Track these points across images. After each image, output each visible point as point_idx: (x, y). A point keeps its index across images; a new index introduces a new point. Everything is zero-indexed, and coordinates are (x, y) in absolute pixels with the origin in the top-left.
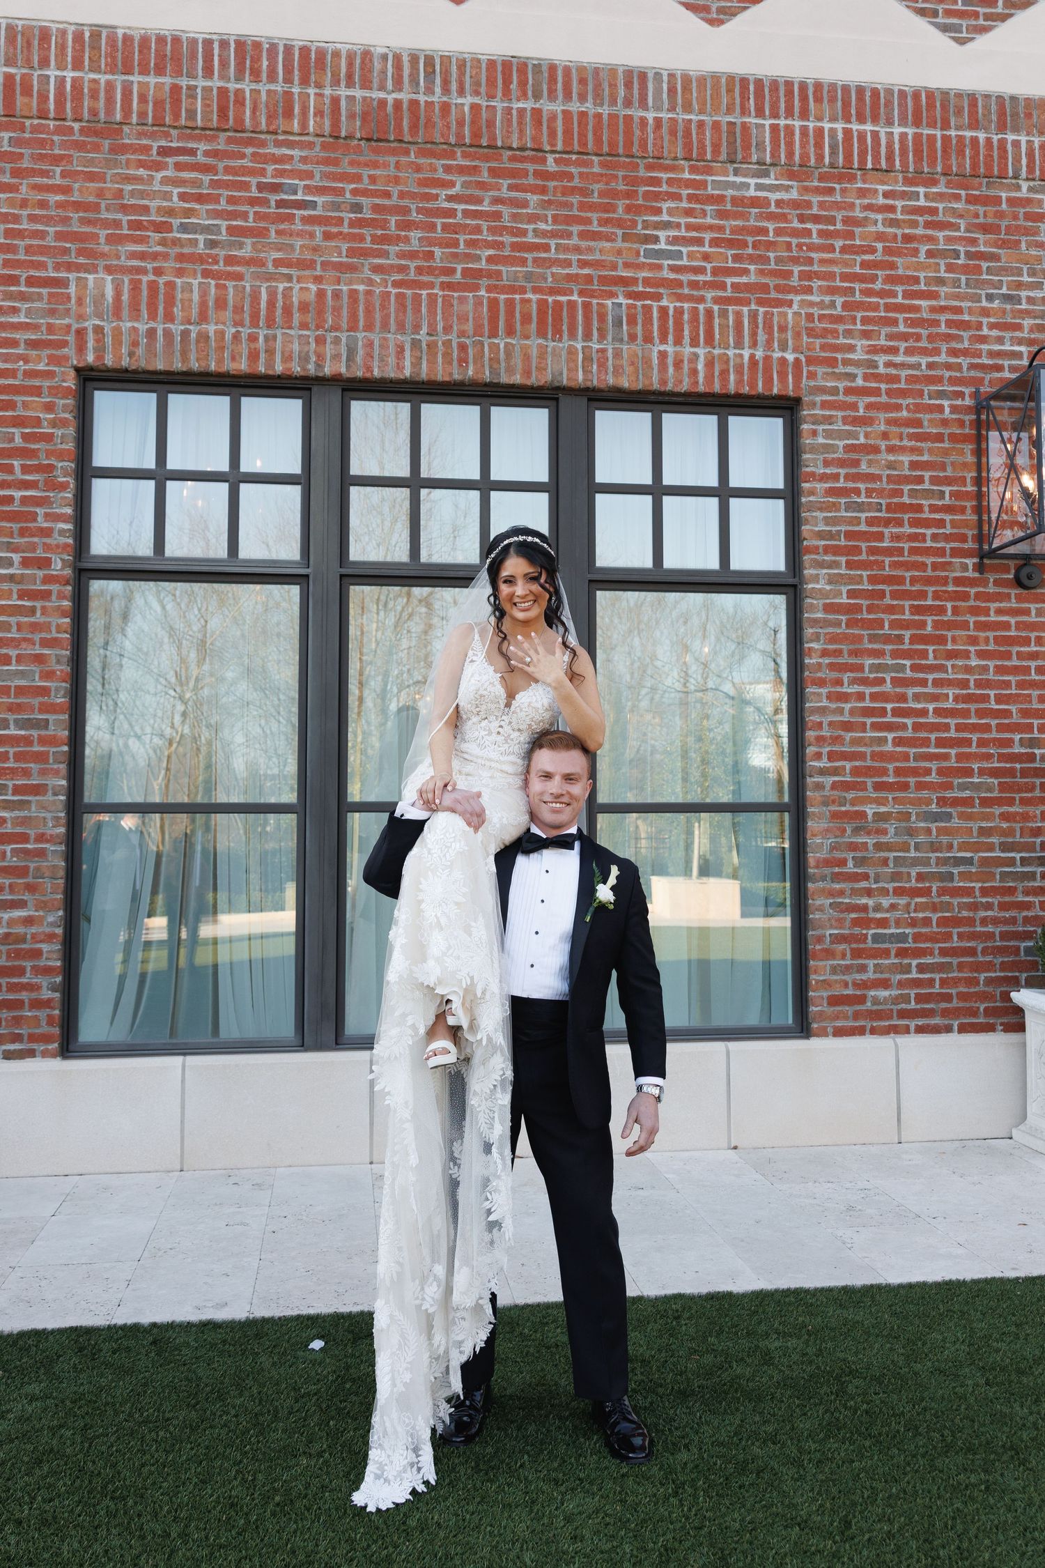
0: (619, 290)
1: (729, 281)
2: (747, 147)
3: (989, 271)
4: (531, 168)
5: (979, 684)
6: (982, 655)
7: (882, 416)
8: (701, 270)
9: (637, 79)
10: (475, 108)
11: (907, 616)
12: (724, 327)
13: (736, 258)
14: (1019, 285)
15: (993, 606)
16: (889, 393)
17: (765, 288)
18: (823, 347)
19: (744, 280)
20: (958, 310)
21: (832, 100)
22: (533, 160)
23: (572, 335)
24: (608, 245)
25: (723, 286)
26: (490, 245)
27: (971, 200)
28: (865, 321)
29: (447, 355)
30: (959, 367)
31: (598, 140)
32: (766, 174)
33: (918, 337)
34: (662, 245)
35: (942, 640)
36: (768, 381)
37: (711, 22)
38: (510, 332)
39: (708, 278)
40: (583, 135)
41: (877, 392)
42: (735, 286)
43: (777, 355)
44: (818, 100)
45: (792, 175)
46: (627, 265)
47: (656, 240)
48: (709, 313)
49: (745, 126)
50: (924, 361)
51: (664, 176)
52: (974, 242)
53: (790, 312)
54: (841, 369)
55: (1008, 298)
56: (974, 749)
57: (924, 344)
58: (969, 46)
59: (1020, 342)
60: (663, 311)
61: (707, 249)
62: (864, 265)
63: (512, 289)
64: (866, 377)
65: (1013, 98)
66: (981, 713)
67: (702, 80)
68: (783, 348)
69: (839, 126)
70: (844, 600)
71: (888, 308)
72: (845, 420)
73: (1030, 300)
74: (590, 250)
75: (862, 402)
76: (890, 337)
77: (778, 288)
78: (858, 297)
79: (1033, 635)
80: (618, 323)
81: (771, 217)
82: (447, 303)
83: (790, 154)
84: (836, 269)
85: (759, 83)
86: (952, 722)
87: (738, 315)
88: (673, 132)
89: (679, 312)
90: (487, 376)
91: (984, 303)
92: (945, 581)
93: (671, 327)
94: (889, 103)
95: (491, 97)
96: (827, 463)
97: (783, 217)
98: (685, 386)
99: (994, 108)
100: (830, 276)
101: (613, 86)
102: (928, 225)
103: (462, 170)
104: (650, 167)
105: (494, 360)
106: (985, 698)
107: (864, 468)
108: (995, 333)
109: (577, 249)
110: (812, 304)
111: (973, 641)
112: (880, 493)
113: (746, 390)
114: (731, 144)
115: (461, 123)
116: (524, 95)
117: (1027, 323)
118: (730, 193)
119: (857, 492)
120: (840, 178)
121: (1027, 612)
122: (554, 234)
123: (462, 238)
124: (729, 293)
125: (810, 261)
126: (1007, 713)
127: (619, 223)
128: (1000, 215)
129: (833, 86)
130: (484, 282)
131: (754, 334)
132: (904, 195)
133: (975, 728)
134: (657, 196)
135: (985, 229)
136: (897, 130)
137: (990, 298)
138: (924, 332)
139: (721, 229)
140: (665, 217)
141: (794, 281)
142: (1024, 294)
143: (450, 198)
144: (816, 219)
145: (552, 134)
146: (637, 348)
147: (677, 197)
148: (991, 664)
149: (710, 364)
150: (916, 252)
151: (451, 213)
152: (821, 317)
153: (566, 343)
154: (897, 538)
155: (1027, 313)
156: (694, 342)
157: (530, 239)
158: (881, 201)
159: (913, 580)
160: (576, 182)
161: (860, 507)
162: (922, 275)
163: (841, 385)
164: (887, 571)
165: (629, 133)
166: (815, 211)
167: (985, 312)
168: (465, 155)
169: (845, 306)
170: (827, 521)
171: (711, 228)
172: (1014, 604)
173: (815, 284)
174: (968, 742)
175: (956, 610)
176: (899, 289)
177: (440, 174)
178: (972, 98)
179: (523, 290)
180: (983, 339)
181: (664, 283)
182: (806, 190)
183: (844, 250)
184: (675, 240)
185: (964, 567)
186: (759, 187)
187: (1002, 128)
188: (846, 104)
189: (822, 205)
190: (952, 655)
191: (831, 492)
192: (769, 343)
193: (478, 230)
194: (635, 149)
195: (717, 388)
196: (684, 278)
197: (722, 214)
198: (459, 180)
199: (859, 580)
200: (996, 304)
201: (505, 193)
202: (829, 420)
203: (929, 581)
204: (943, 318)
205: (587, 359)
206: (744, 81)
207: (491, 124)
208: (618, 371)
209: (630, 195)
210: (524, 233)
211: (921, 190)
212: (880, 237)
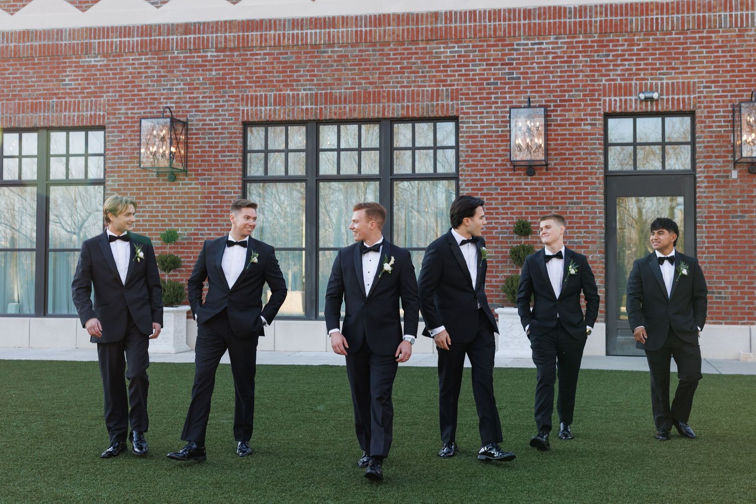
0: (54, 97)
1: (86, 91)
2: (91, 50)
3: (164, 81)
4: (30, 62)
5: (156, 212)
6: (157, 203)
7: (129, 130)
8: (77, 89)
9: (60, 32)
10: (15, 46)
11: (135, 191)
12: (83, 106)
13: (88, 84)
14: (173, 85)
15: (161, 187)
16: (131, 122)
17: (96, 92)
18: (112, 109)
19: (90, 90)
20: (154, 94)
21: (116, 32)
22: (32, 60)
23: (40, 111)
24: (51, 83)
25: (84, 93)
26: (18, 86)
27: (159, 59)
28: (125, 100)
29: (6, 120)
30: (153, 112)
31: (48, 52)
32: (97, 57)
33: (141, 104)
34: (67, 82)
35: (145, 198)
36: (95, 121)
37: (84, 11)
38: (23, 112)
39: (80, 91)
40: (44, 51)
41: (128, 122)
42: (87, 93)
43: (98, 113)
44: (112, 32)
45: (104, 57)
46: (57, 89)
47: (65, 80)
48: (79, 102)
49: (90, 43)
50: (142, 111)
51: (68, 61)
52: (159, 72)
53: (102, 99)
54: (117, 116)
55: (169, 89)
56: (154, 232)
57: (143, 106)
58: (160, 8)
59: (173, 103)
60: (66, 102)
61: (79, 82)
62: (125, 82)
63: (25, 99)
64: (125, 118)
65: (173, 24)
66: (156, 221)
67: (78, 30)
68: (100, 111)
69: (118, 40)
70: (116, 187)
71: (132, 95)
72: (118, 132)
73: (177, 89)
74: (46, 85)
75: (123, 125)
76: (132, 105)
77: (100, 92)
78: (123, 93)
79: (173, 196)
80: (53, 107)
81: (98, 70)
82: (7, 105)
83: (103, 50)
84: (117, 85)
85: (95, 29)
86: (147, 224)
87: (87, 101)
88: (70, 47)
89: (70, 102)
90: (17, 125)
91: (162, 91)
92: (146, 180)
93: (67, 107)
94: (133, 31)
95: (19, 42)
96: (112, 145)
97: (102, 70)
98: (71, 125)
99: (166, 28)
100: (116, 87)
101: (53, 35)
102: (146, 68)
103: (12, 65)
104: (64, 58)
105: (19, 121)
106: (158, 216)
107: (123, 146)
108: (165, 101)
109: (43, 86)
110: (109, 96)
111: (155, 198)
112: (128, 154)
113: (89, 124)
114: (86, 49)
115: (11, 52)
116: (28, 41)
117: (175, 96)
118: (86, 64)
119: (121, 154)
120: (119, 56)
121: (172, 189)
122: (36, 82)
123: (11, 85)
124: (86, 95)
125: (109, 83)
126: (164, 221)
127: (55, 76)
128: (168, 62)
129: (117, 27)
130: (17, 98)
131: (91, 107)
132: (138, 59)
133: (154, 225)
134: (65, 67)
135: (163, 67)
136: (135, 39)
137: (164, 89)
138: (143, 102)
139: (83, 75)
140: (68, 73)
141: (105, 90)
142: (175, 87)
143: (9, 74)
144: (112, 69)
145: (36, 52)
146: (58, 114)
147: (71, 67)
148: (160, 205)
149: (78, 117)
150: (141, 77)
151: (9, 78)
152: (112, 100)
153: (38, 114)
154: (132, 167)
155: (175, 93)
156: (74, 111)
157: (30, 84)
158: (131, 62)
159: (137, 180)
160: (43, 65)
161: (122, 158)
162: (143, 84)
163: (117, 121)
164: (129, 178)
165: (57, 49)
166: (111, 67)
167: (162, 94)
168: (13, 61)
169: (119, 96)
170: (112, 163)
171: (81, 75)
172: (168, 187)
173: (111, 90)
174: (152, 230)
175: (150, 189)
176: (136, 89)
177: (6, 67)
178: (159, 26)
179: (27, 99)
180: (161, 103)
181: (67, 93)
182: (109, 60)
183: (119, 78)
184: (70, 80)
185: (153, 176)
186: (95, 61)
187: (168, 34)
188: (120, 33)
189: (113, 65)
190: (148, 203)
191: (113, 154)
192: (96, 110)
193: (16, 82)
194: (59, 54)
195: (80, 125)
196: (72, 91)
197: (84, 71)
198: (11, 68)
199: (121, 181)
200: (165, 91)
201: (24, 71)
202: (113, 132)
203: (141, 180)
204: (149, 97)
205: (44, 118)
206: (91, 29)
207: (19, 51)
208: (52, 121)
209: (58, 67)
210: (28, 82)
211: (143, 57)
212: (131, 73)
